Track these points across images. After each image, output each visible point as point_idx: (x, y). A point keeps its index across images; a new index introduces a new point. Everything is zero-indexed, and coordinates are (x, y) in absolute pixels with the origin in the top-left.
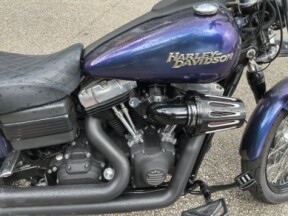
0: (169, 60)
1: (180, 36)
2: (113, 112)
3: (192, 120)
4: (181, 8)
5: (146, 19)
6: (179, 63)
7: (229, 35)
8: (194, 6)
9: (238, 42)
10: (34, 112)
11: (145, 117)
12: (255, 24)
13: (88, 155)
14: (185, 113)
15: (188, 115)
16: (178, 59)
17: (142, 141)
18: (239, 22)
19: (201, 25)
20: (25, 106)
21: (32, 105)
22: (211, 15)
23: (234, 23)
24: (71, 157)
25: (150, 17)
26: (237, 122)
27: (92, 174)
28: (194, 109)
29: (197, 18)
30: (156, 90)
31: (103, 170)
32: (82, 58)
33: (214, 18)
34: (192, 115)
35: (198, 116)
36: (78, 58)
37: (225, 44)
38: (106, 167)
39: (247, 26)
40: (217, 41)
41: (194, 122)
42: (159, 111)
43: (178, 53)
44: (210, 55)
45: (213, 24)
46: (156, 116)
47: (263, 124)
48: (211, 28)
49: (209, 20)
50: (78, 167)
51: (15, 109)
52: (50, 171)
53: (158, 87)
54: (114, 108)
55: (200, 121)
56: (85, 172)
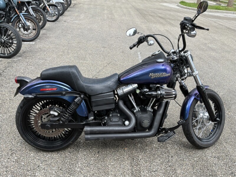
0: (150, 76)
1: (151, 69)
2: (129, 98)
3: (159, 96)
4: (152, 61)
5: (140, 64)
6: (153, 77)
7: (168, 69)
8: (156, 60)
9: (172, 72)
10: (103, 95)
11: (142, 97)
12: (178, 66)
13: (119, 115)
14: (156, 93)
15: (157, 94)
16: (153, 76)
17: (139, 110)
18: (172, 65)
19: (159, 65)
20: (101, 93)
21: (103, 93)
22: (162, 62)
23: (170, 65)
24: (112, 116)
25: (142, 64)
26: (173, 98)
27: (120, 123)
28: (159, 92)
29: (158, 63)
30: (145, 87)
31: (124, 122)
32: (119, 78)
33: (163, 63)
34: (159, 94)
35: (161, 94)
36: (117, 77)
37: (168, 72)
38: (125, 121)
39: (175, 66)
40: (165, 70)
41: (159, 97)
42: (147, 93)
43: (152, 74)
44: (163, 74)
45: (163, 65)
46: (146, 96)
47: (187, 106)
48: (162, 66)
49: (162, 64)
50: (115, 119)
51: (98, 94)
52: (103, 122)
53: (145, 86)
54: (129, 96)
55: (161, 96)
56: (118, 122)
